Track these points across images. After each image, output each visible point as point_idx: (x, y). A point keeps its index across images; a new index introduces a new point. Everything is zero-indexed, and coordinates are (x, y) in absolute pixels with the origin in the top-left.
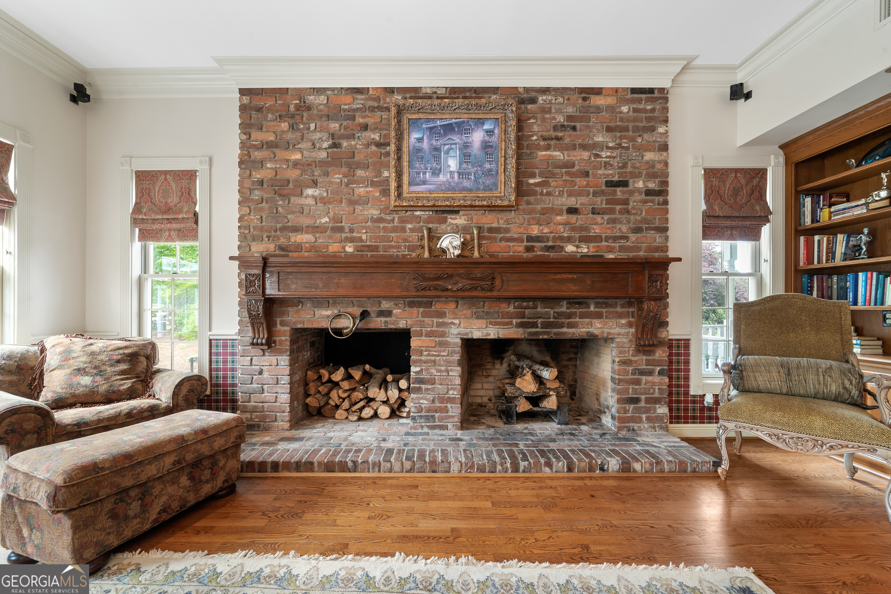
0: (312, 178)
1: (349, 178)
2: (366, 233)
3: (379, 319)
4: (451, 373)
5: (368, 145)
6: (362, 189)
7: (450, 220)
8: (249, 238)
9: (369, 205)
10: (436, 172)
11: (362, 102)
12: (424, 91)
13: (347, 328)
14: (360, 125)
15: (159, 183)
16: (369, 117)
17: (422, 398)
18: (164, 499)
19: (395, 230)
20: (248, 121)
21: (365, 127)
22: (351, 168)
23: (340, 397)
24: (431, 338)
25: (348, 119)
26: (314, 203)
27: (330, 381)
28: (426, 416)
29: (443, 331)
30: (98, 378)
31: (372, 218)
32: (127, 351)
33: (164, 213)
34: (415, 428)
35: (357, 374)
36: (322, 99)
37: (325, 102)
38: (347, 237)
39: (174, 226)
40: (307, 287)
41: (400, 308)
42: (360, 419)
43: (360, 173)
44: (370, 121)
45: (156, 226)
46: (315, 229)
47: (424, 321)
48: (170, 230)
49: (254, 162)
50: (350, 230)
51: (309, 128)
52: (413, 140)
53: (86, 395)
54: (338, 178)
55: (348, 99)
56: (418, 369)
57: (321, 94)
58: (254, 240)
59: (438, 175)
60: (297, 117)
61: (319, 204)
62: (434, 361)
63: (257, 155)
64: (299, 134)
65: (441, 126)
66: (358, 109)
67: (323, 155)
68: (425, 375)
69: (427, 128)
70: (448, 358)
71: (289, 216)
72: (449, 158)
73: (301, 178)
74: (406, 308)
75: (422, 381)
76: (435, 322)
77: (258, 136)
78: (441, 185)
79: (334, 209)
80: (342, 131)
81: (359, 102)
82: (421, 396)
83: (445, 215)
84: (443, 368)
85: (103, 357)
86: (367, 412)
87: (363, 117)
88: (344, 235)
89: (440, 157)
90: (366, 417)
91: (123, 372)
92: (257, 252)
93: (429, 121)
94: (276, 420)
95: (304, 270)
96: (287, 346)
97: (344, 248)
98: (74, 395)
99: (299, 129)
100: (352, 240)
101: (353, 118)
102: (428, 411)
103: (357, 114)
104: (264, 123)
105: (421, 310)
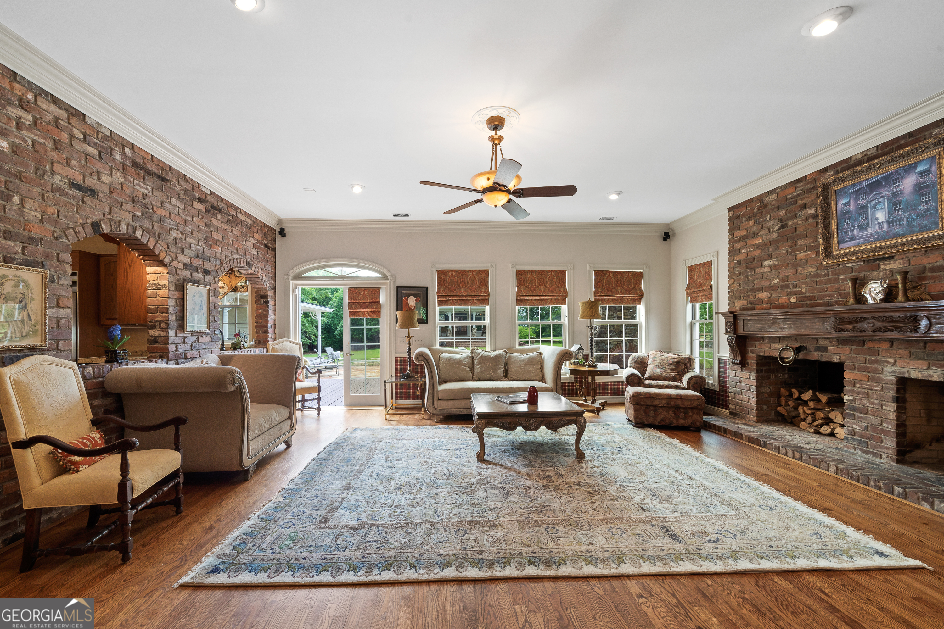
0: (768, 253)
1: (793, 248)
2: (806, 286)
3: (816, 353)
4: (884, 407)
5: (807, 219)
6: (802, 254)
7: (882, 267)
8: (734, 298)
9: (808, 266)
10: (863, 228)
11: (802, 188)
12: (854, 159)
13: (788, 358)
14: (800, 206)
15: (696, 271)
16: (807, 197)
17: (854, 424)
18: (662, 416)
19: (828, 282)
20: (732, 227)
21: (805, 206)
22: (794, 240)
23: (805, 413)
24: (864, 373)
25: (792, 205)
26: (769, 270)
27: (799, 398)
28: (858, 440)
29: (876, 368)
30: (662, 370)
31: (810, 274)
32: (676, 360)
33: (698, 288)
34: (847, 447)
35: (824, 398)
36: (774, 196)
37: (776, 198)
38: (791, 292)
39: (703, 294)
40: (759, 329)
41: (834, 346)
42: (817, 432)
43: (800, 242)
44: (808, 200)
45: (696, 295)
46: (770, 288)
47: (856, 357)
48: (702, 296)
49: (736, 250)
50: (793, 286)
51: (766, 220)
52: (840, 206)
53: (658, 376)
54: (785, 250)
55: (792, 189)
56: (851, 398)
57: (773, 194)
58: (736, 299)
59: (866, 229)
60: (759, 215)
61: (773, 271)
62: (868, 393)
63: (737, 245)
64: (760, 226)
65: (866, 186)
66: (798, 194)
67: (775, 235)
68: (857, 404)
69: (853, 192)
70: (882, 393)
71: (755, 282)
72: (877, 212)
73: (762, 255)
74: (840, 346)
75: (855, 409)
76: (868, 359)
77: (738, 234)
78: (869, 237)
79: (784, 273)
80: (788, 214)
81: (799, 189)
82: (854, 421)
83: (878, 262)
84: (877, 402)
85: (665, 361)
86: (825, 429)
87: (802, 199)
88: (789, 290)
89: (867, 213)
90: (824, 432)
91: (672, 369)
92: (738, 307)
93: (854, 186)
94: (748, 414)
95: (756, 318)
96: (754, 367)
97: (789, 299)
98: (654, 376)
99: (760, 222)
100: (794, 293)
101: (796, 202)
102: (861, 436)
103: (798, 198)
104: (741, 225)
105: (854, 347)
